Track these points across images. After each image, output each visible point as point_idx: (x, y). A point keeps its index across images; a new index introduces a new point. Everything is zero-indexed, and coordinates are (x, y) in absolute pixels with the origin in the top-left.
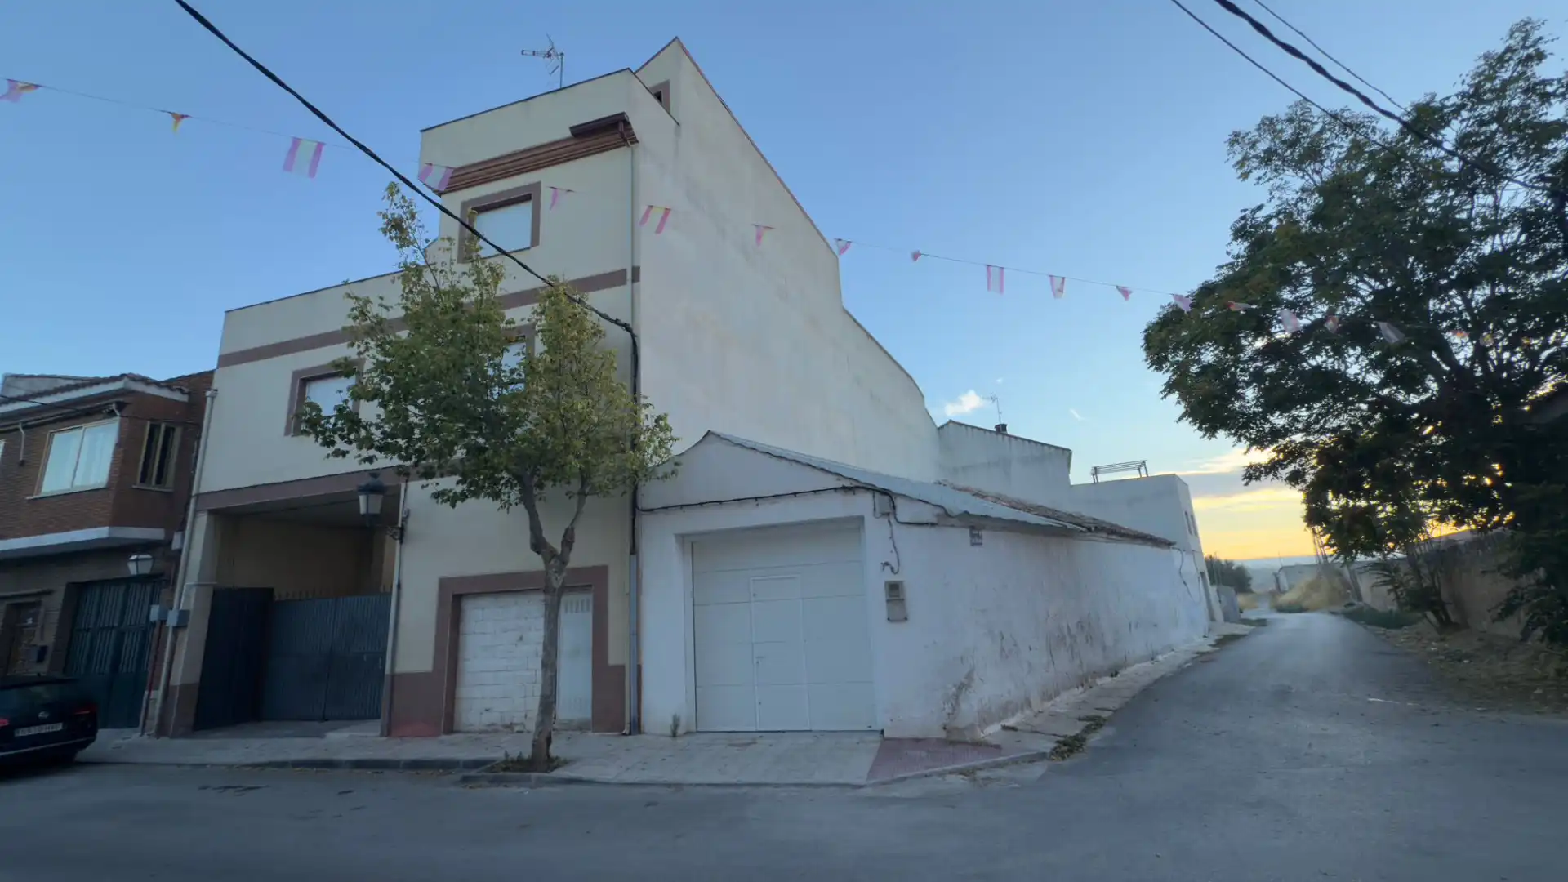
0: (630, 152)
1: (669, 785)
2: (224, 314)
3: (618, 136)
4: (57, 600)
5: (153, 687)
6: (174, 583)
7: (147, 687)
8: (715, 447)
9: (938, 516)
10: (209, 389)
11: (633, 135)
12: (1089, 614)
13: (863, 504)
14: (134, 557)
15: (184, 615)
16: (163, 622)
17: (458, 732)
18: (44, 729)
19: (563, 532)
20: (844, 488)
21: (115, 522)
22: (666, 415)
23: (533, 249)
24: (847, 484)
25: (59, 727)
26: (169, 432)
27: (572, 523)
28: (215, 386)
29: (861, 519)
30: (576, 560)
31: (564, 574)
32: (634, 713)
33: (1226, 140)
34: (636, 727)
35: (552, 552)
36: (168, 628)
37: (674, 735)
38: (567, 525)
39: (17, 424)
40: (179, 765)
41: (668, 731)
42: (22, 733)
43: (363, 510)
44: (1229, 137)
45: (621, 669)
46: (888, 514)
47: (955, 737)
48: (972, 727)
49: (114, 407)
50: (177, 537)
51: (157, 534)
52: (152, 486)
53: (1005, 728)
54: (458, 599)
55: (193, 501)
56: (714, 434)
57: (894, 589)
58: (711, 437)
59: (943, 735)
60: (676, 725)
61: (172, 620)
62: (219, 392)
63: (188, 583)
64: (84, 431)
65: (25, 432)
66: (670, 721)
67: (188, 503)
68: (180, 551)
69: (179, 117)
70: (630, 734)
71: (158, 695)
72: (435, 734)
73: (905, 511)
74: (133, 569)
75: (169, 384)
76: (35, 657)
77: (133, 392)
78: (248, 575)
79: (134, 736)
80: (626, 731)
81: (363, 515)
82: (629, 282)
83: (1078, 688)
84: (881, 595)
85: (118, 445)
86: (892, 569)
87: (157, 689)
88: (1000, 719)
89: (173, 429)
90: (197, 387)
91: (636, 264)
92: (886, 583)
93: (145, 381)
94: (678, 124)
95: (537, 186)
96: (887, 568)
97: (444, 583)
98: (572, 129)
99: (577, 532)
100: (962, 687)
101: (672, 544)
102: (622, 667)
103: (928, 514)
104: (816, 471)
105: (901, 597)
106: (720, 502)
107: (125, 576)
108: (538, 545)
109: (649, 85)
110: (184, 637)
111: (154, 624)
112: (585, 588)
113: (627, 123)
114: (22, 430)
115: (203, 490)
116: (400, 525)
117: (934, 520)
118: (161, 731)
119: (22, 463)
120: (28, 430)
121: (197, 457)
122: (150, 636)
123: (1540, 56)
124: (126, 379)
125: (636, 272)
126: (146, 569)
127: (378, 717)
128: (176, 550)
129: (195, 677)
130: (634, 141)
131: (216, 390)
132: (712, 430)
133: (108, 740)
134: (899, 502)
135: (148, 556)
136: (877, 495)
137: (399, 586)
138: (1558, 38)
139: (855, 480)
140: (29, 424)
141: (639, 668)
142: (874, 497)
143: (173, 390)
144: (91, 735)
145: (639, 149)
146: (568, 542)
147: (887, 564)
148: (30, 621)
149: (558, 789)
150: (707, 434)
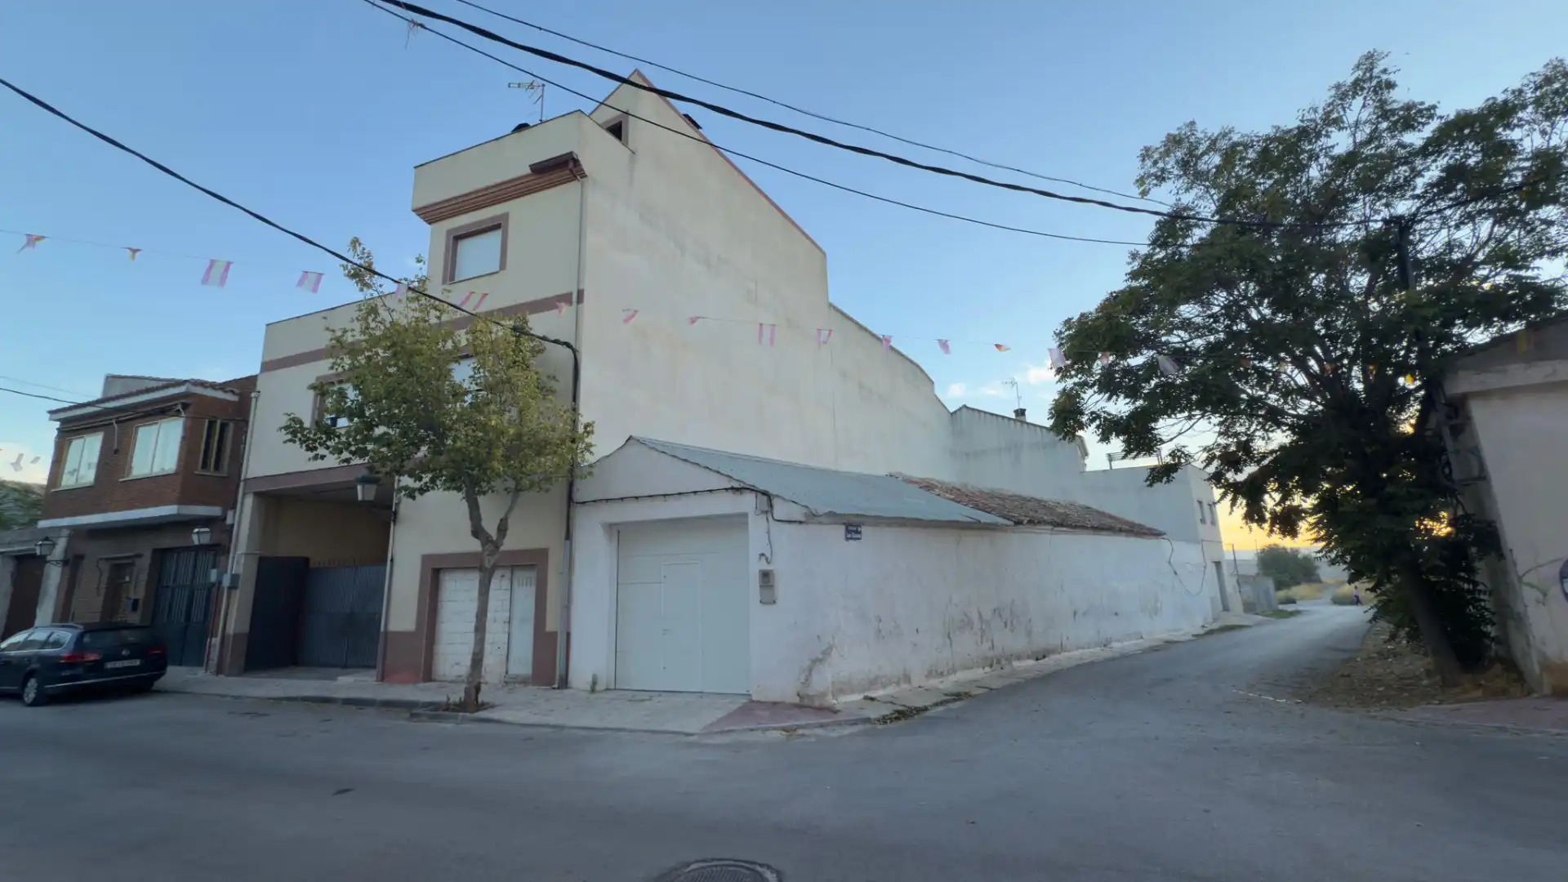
0: (580, 186)
1: (554, 727)
2: (265, 327)
3: (568, 172)
4: (145, 562)
5: (213, 635)
6: (228, 552)
7: (210, 635)
8: (633, 449)
9: (805, 514)
10: (254, 391)
11: (583, 170)
12: (1013, 601)
13: (747, 502)
14: (196, 530)
15: (235, 578)
16: (220, 583)
17: (434, 681)
18: (126, 663)
19: (498, 522)
20: (732, 488)
21: (180, 502)
22: (594, 423)
23: (502, 272)
24: (736, 485)
25: (137, 662)
26: (223, 427)
27: (506, 514)
28: (258, 388)
29: (745, 515)
30: (509, 544)
31: (497, 557)
32: (564, 673)
33: (1139, 155)
34: (564, 683)
35: (488, 538)
36: (223, 588)
37: (593, 690)
38: (502, 516)
39: (111, 419)
40: (223, 696)
41: (588, 688)
42: (109, 665)
43: (360, 497)
44: (1140, 153)
45: (554, 635)
46: (766, 512)
47: (806, 702)
48: (823, 695)
49: (179, 407)
50: (230, 514)
51: (215, 511)
52: (211, 472)
53: (866, 698)
54: (437, 572)
55: (242, 484)
56: (635, 439)
57: (766, 576)
58: (631, 441)
59: (797, 700)
60: (594, 683)
61: (226, 582)
62: (261, 393)
63: (239, 552)
64: (160, 427)
65: (118, 426)
66: (590, 679)
67: (238, 486)
68: (232, 526)
69: (135, 251)
70: (559, 688)
71: (216, 641)
72: (415, 682)
73: (780, 510)
74: (195, 540)
75: (223, 387)
76: (130, 608)
77: (194, 395)
78: (288, 547)
79: (200, 673)
80: (556, 686)
81: (361, 501)
82: (574, 304)
83: (983, 668)
84: (755, 581)
85: (184, 438)
86: (767, 559)
87: (216, 636)
88: (864, 691)
89: (227, 424)
90: (245, 387)
91: (581, 288)
92: (760, 571)
93: (203, 384)
94: (633, 153)
95: (506, 216)
96: (763, 558)
97: (426, 559)
98: (531, 166)
99: (510, 521)
100: (816, 661)
101: (600, 533)
102: (556, 633)
103: (797, 513)
104: (711, 472)
105: (771, 584)
106: (637, 498)
107: (192, 545)
108: (477, 531)
109: (600, 122)
110: (237, 594)
111: (213, 584)
112: (531, 567)
113: (576, 162)
114: (115, 424)
115: (250, 476)
116: (393, 509)
117: (803, 519)
118: (219, 671)
119: (116, 451)
120: (121, 424)
121: (244, 448)
122: (212, 593)
123: (1390, 85)
124: (187, 384)
125: (580, 294)
126: (206, 539)
127: (374, 667)
128: (229, 525)
129: (245, 628)
130: (584, 176)
131: (259, 392)
132: (634, 435)
133: (175, 674)
134: (776, 502)
135: (207, 529)
136: (759, 495)
137: (392, 560)
138: (1399, 70)
139: (742, 482)
140: (121, 419)
141: (568, 635)
142: (756, 497)
143: (226, 392)
144: (161, 670)
145: (588, 182)
146: (502, 529)
147: (763, 555)
148: (127, 579)
149: (475, 727)
150: (629, 439)
